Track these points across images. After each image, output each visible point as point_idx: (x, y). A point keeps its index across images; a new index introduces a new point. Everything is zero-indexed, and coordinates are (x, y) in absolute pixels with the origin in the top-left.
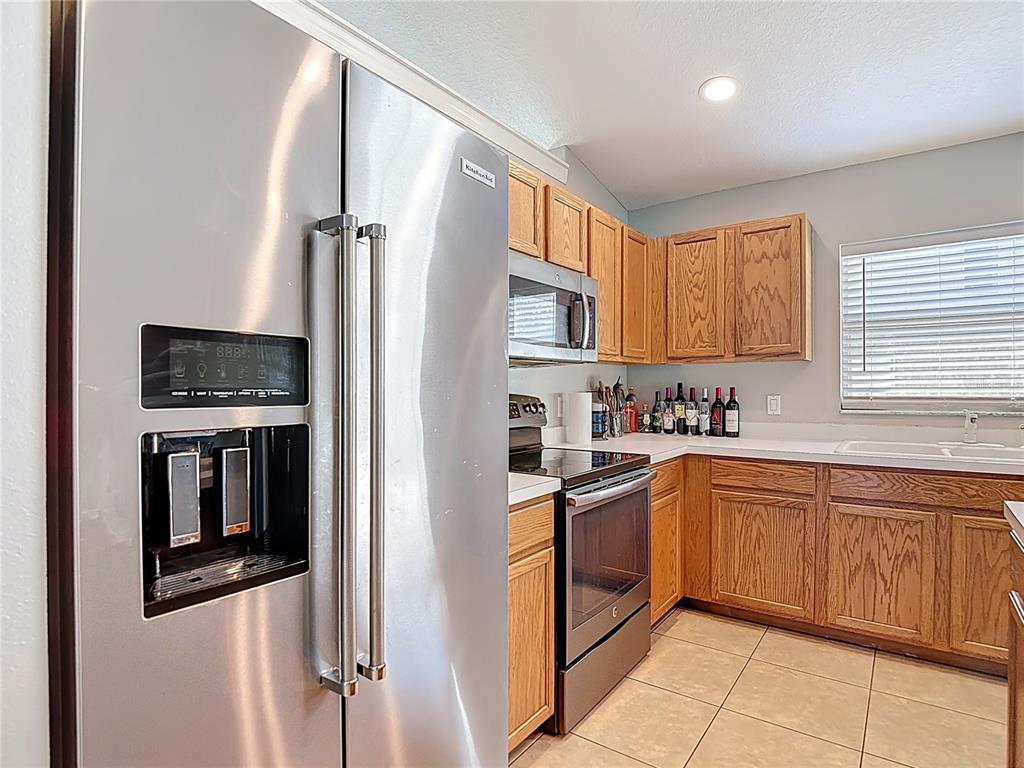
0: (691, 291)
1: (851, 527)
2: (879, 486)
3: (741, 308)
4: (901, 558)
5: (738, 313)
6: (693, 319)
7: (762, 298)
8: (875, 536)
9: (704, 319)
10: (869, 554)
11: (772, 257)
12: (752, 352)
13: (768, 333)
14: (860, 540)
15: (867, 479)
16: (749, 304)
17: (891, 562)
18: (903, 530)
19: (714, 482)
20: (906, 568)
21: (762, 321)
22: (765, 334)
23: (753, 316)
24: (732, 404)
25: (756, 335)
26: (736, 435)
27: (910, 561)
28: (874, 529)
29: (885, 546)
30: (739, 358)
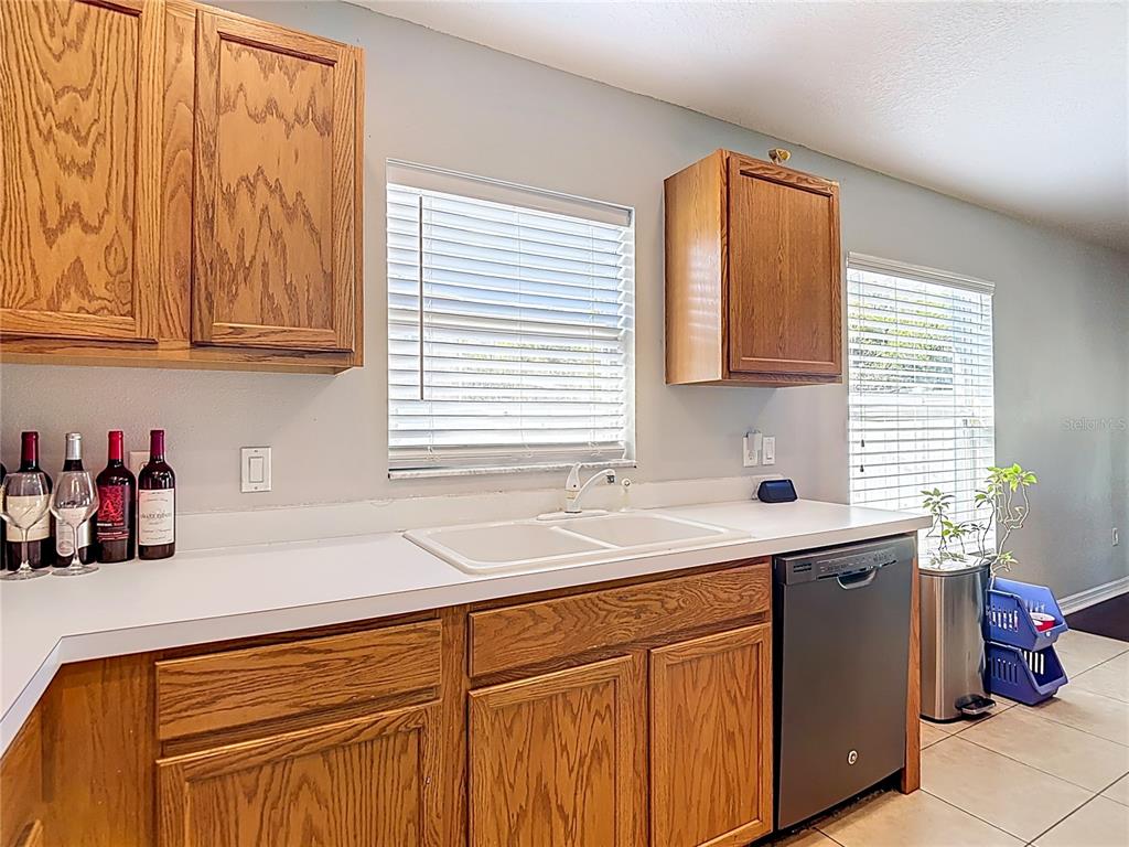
0: (48, 137)
1: (509, 731)
2: (556, 629)
3: (210, 222)
4: (588, 760)
5: (200, 232)
6: (52, 223)
7: (265, 209)
8: (549, 736)
9: (96, 230)
10: (540, 777)
11: (291, 118)
12: (241, 339)
13: (280, 298)
14: (525, 755)
15: (538, 619)
16: (232, 216)
17: (574, 775)
18: (589, 704)
19: (165, 733)
20: (594, 777)
21: (265, 264)
22: (271, 297)
23: (240, 248)
24: (157, 474)
25: (248, 297)
26: (166, 551)
27: (600, 760)
28: (548, 723)
29: (564, 748)
30: (200, 353)
